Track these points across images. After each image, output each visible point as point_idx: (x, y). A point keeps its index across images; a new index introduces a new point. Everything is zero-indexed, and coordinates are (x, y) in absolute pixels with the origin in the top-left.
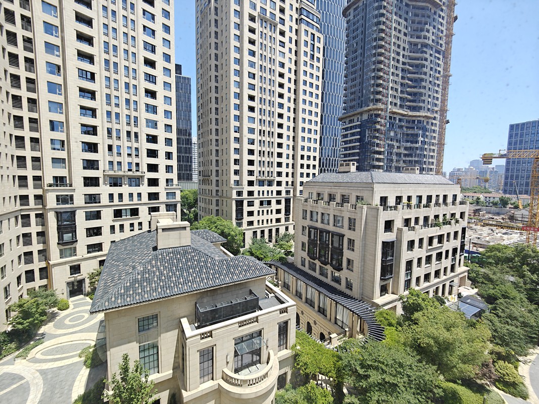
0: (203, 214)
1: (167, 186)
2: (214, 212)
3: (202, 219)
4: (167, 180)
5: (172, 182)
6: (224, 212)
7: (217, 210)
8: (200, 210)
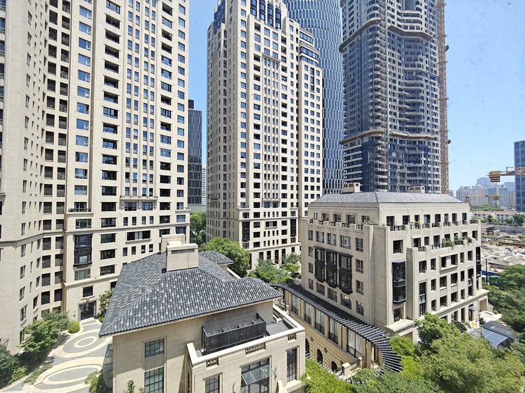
0: (210, 235)
1: (178, 209)
2: (221, 233)
3: (210, 241)
4: (178, 204)
5: (183, 205)
6: (231, 233)
7: (225, 232)
8: (208, 232)
